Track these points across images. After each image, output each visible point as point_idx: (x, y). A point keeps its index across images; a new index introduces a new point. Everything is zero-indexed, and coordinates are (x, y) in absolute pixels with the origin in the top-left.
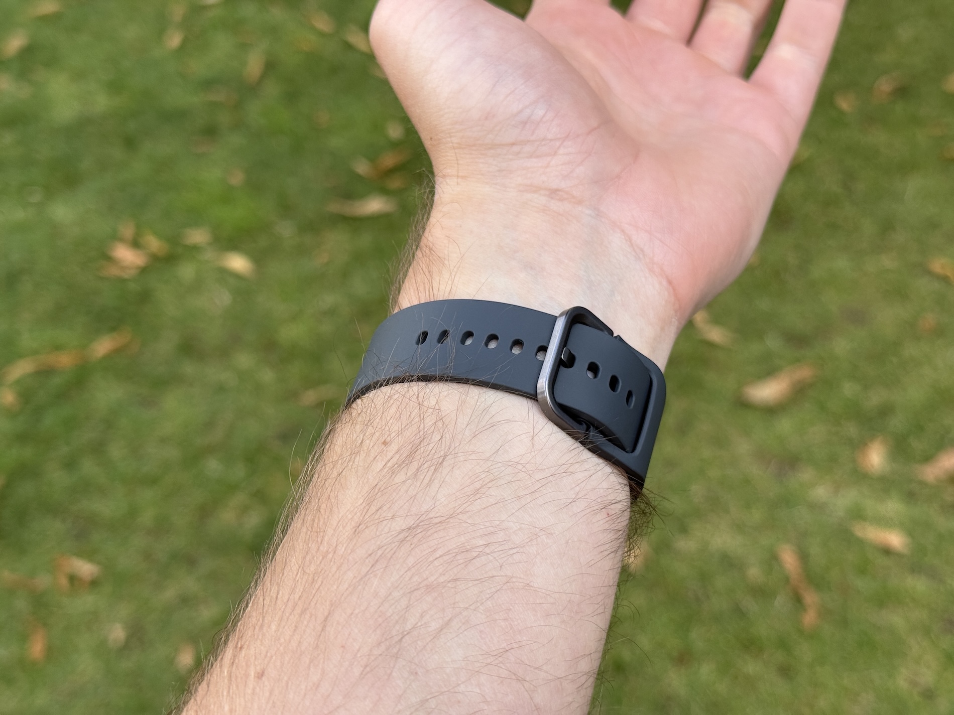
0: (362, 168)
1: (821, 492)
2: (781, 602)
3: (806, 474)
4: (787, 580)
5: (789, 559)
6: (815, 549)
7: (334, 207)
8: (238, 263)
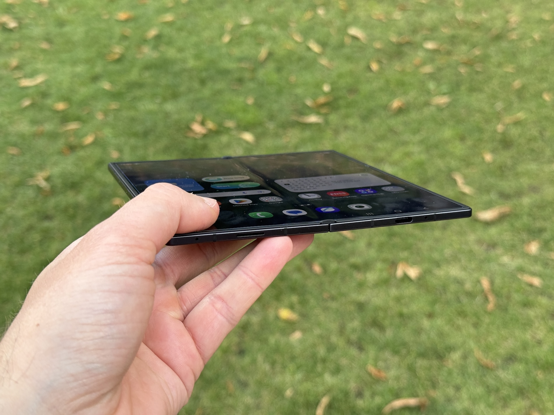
0: (309, 102)
1: (506, 259)
2: (479, 299)
3: (499, 251)
4: (483, 291)
5: (485, 283)
6: (498, 281)
7: (294, 118)
8: (248, 137)
